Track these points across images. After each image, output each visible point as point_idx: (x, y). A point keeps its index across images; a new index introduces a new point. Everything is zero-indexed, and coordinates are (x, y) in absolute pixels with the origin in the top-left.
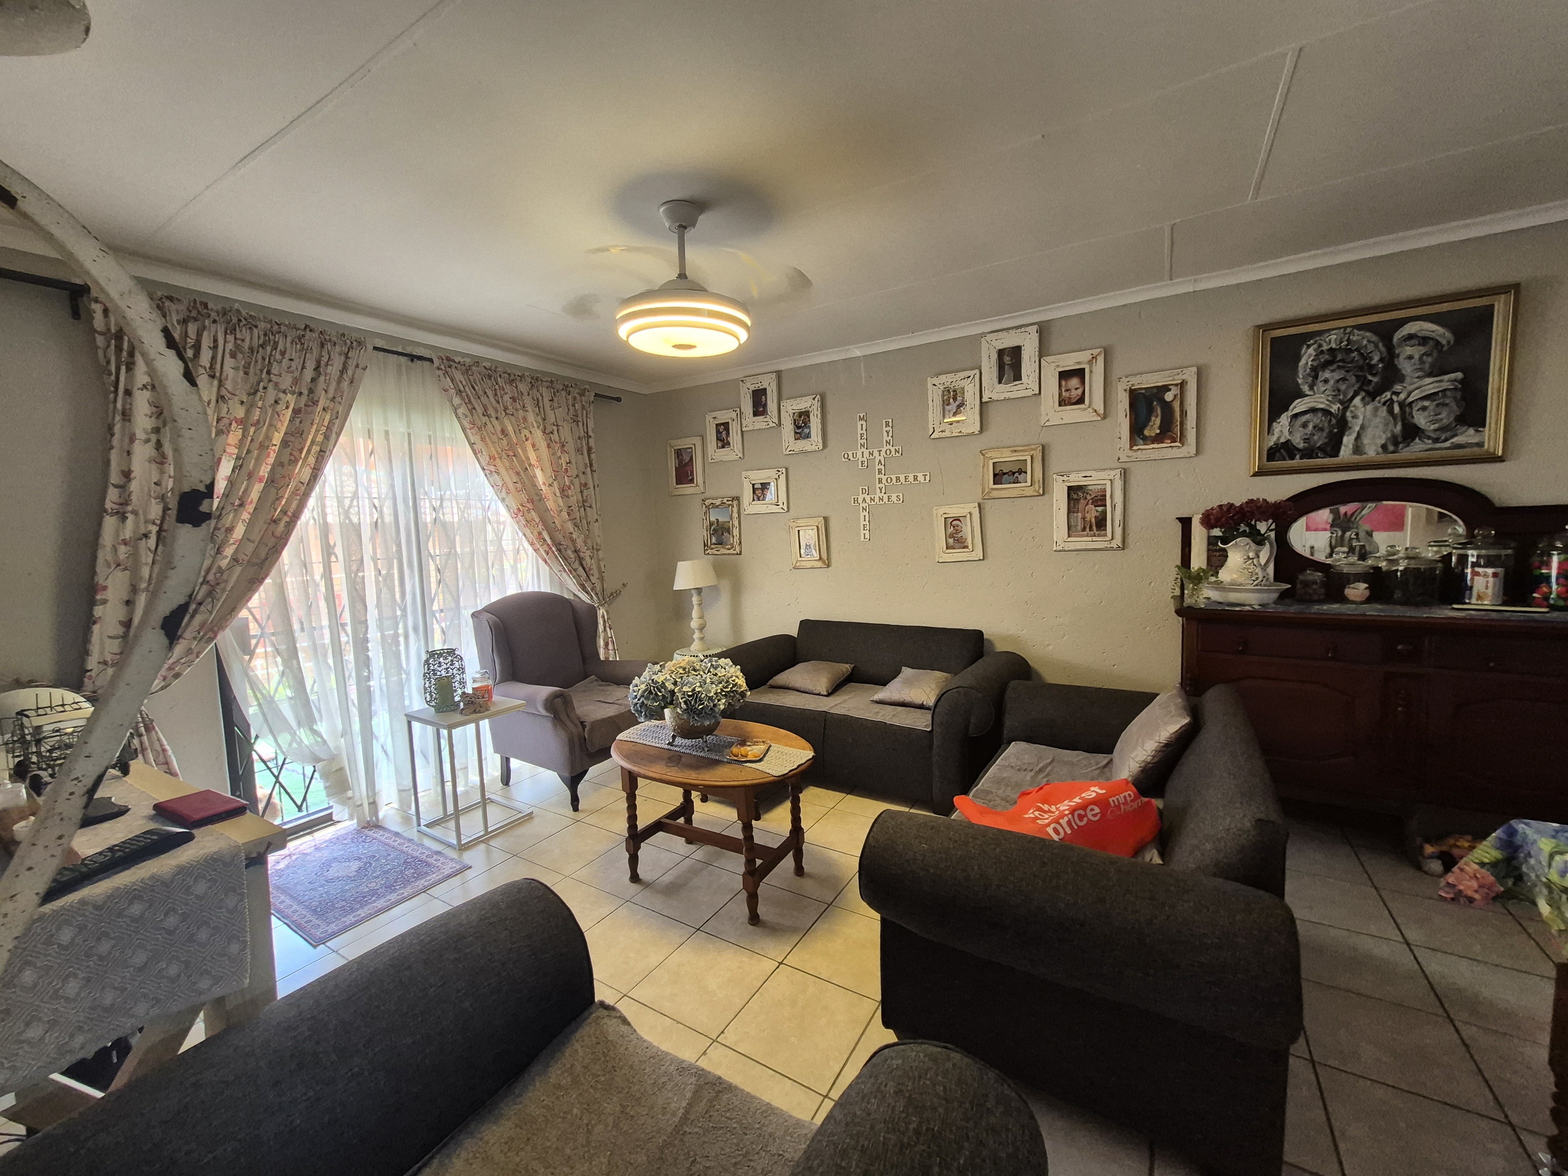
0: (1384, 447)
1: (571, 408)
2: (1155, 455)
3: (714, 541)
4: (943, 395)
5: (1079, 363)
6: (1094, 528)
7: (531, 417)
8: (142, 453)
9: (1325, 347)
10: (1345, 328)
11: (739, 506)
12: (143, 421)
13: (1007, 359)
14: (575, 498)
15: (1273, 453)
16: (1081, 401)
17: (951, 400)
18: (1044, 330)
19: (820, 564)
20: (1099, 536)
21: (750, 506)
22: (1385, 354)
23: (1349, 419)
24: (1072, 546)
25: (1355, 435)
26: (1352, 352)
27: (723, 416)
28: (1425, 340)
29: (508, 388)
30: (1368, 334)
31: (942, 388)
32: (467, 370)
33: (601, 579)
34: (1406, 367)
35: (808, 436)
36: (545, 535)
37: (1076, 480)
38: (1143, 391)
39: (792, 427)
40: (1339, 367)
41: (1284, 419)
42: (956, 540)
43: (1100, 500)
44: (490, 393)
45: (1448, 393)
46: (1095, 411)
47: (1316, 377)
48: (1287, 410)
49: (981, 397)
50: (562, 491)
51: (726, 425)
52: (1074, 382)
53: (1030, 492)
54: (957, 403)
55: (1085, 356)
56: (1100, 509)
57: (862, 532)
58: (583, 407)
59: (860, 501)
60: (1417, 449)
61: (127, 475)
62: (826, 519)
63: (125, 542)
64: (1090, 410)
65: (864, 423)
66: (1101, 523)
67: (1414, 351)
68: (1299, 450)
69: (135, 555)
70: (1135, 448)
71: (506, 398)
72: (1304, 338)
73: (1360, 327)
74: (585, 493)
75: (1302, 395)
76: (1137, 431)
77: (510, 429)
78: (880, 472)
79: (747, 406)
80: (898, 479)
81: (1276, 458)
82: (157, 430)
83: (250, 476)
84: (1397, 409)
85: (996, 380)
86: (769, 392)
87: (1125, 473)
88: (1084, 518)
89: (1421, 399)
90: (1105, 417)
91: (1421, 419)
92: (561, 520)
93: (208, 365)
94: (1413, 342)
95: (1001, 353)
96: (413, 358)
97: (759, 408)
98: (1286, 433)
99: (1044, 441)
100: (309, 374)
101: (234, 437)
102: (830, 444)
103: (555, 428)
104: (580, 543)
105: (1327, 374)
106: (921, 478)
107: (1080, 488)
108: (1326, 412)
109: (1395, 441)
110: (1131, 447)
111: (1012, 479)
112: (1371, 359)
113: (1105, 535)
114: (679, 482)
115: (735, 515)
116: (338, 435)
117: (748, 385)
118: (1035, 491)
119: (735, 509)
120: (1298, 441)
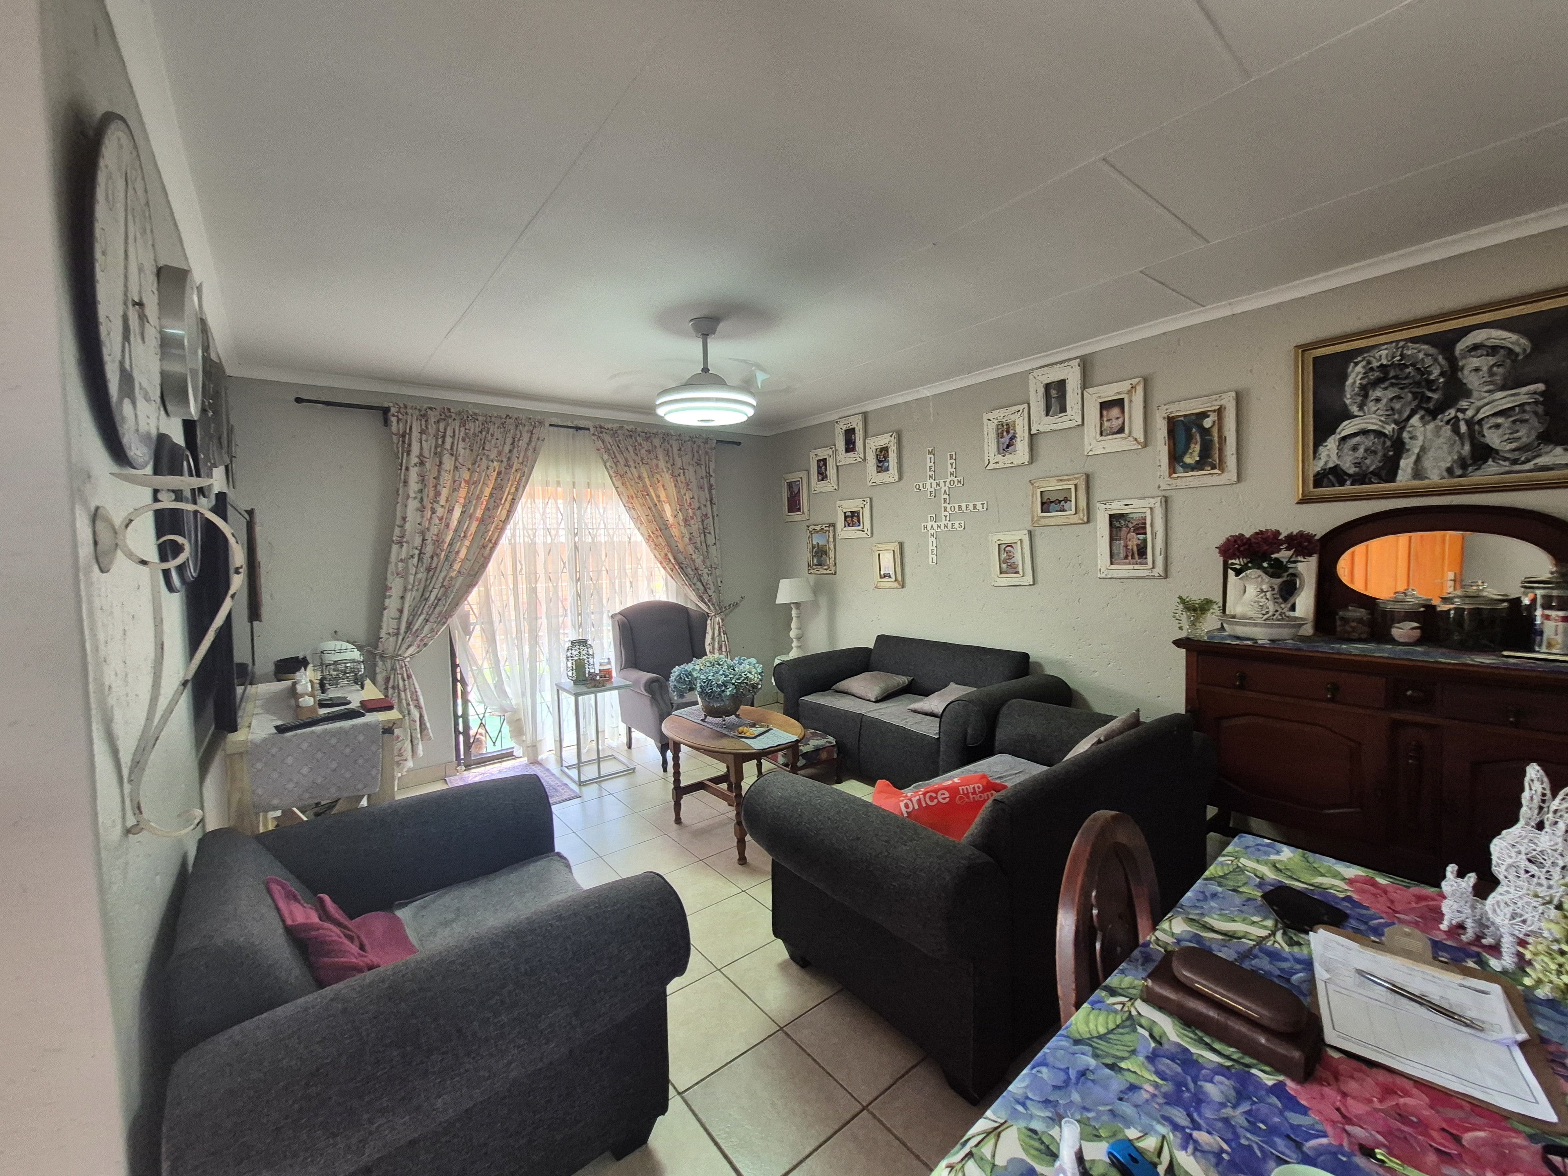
0: (1450, 471)
1: (696, 454)
2: (1195, 482)
3: (815, 562)
4: (998, 429)
5: (1119, 393)
6: (1136, 556)
7: (662, 464)
8: (413, 504)
9: (1375, 364)
10: (1398, 341)
11: (834, 530)
12: (414, 486)
13: (1053, 392)
14: (696, 525)
15: (1320, 480)
16: (1121, 430)
17: (1005, 433)
18: (1086, 364)
19: (895, 585)
20: (1141, 564)
21: (845, 533)
22: (1446, 368)
23: (1407, 440)
24: (1115, 574)
25: (1413, 458)
26: (1407, 367)
27: (823, 453)
28: (1493, 350)
29: (644, 444)
30: (1425, 347)
31: (996, 422)
32: (614, 433)
33: (718, 591)
34: (1472, 380)
35: (887, 469)
36: (670, 556)
37: (1118, 507)
38: (1182, 419)
39: (874, 461)
40: (1392, 385)
41: (1332, 443)
42: (1008, 566)
43: (1140, 529)
44: (630, 449)
45: (1527, 408)
46: (1136, 440)
47: (1366, 396)
48: (1334, 432)
49: (1030, 430)
50: (685, 520)
51: (824, 460)
52: (1115, 412)
53: (1075, 519)
54: (1010, 436)
55: (1125, 386)
56: (1141, 537)
57: (931, 556)
58: (707, 453)
59: (929, 528)
60: (1491, 471)
61: (404, 519)
62: (901, 545)
63: (401, 560)
64: (1131, 439)
65: (932, 456)
66: (1142, 552)
67: (1483, 362)
68: (1349, 476)
69: (406, 568)
70: (1174, 475)
71: (643, 451)
72: (1350, 356)
73: (1414, 340)
74: (705, 522)
75: (1350, 416)
76: (1175, 458)
77: (645, 475)
78: (945, 501)
79: (841, 444)
80: (960, 507)
81: (1324, 484)
82: (421, 491)
83: (471, 517)
84: (1463, 428)
85: (1043, 413)
86: (857, 431)
87: (1166, 502)
88: (1126, 546)
89: (1495, 415)
90: (1145, 445)
91: (1493, 438)
92: (683, 544)
93: (449, 448)
94: (1479, 352)
95: (1048, 387)
96: (578, 428)
97: (850, 446)
98: (1334, 457)
99: (1088, 469)
100: (507, 448)
101: (463, 492)
102: (906, 476)
103: (682, 471)
104: (699, 561)
105: (1378, 393)
106: (979, 507)
107: (1122, 516)
108: (1379, 434)
109: (1463, 464)
110: (1170, 475)
111: (1058, 507)
112: (1430, 373)
113: (1146, 564)
114: (790, 510)
115: (831, 539)
116: (524, 487)
117: (841, 425)
118: (1080, 519)
119: (831, 535)
120: (1348, 465)
